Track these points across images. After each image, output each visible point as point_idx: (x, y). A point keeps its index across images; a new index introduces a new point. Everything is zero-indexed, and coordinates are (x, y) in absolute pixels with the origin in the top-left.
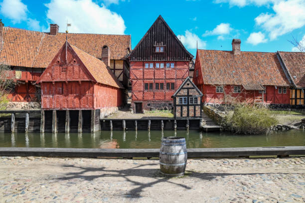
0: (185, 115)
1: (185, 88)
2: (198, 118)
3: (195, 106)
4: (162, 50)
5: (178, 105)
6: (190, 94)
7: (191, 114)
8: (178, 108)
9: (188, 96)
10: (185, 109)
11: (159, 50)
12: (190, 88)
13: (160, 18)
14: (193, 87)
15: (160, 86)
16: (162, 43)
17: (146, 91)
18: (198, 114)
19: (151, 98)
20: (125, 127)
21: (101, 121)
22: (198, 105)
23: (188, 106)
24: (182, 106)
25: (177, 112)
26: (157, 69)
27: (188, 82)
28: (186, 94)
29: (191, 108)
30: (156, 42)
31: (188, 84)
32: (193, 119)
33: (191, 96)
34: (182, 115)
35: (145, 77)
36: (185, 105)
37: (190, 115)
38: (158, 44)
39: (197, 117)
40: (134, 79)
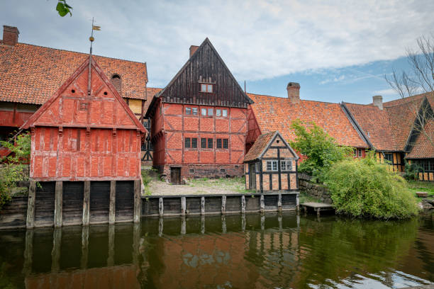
0: (276, 186)
1: (274, 147)
2: (294, 192)
3: (289, 173)
4: (210, 89)
5: (266, 173)
6: (281, 156)
7: (285, 186)
8: (266, 177)
9: (279, 158)
10: (275, 177)
11: (207, 88)
12: (280, 147)
13: (207, 42)
14: (284, 145)
15: (207, 143)
16: (210, 79)
17: (187, 150)
18: (294, 186)
19: (194, 161)
20: (185, 209)
21: (143, 200)
22: (292, 172)
23: (279, 173)
24: (271, 174)
25: (264, 183)
26: (204, 117)
27: (278, 139)
28: (276, 156)
29: (284, 177)
30: (201, 77)
31: (278, 141)
32: (287, 193)
33: (283, 159)
34: (271, 188)
35: (186, 128)
36: (275, 173)
37: (283, 188)
38: (204, 80)
39: (292, 190)
40: (169, 131)
